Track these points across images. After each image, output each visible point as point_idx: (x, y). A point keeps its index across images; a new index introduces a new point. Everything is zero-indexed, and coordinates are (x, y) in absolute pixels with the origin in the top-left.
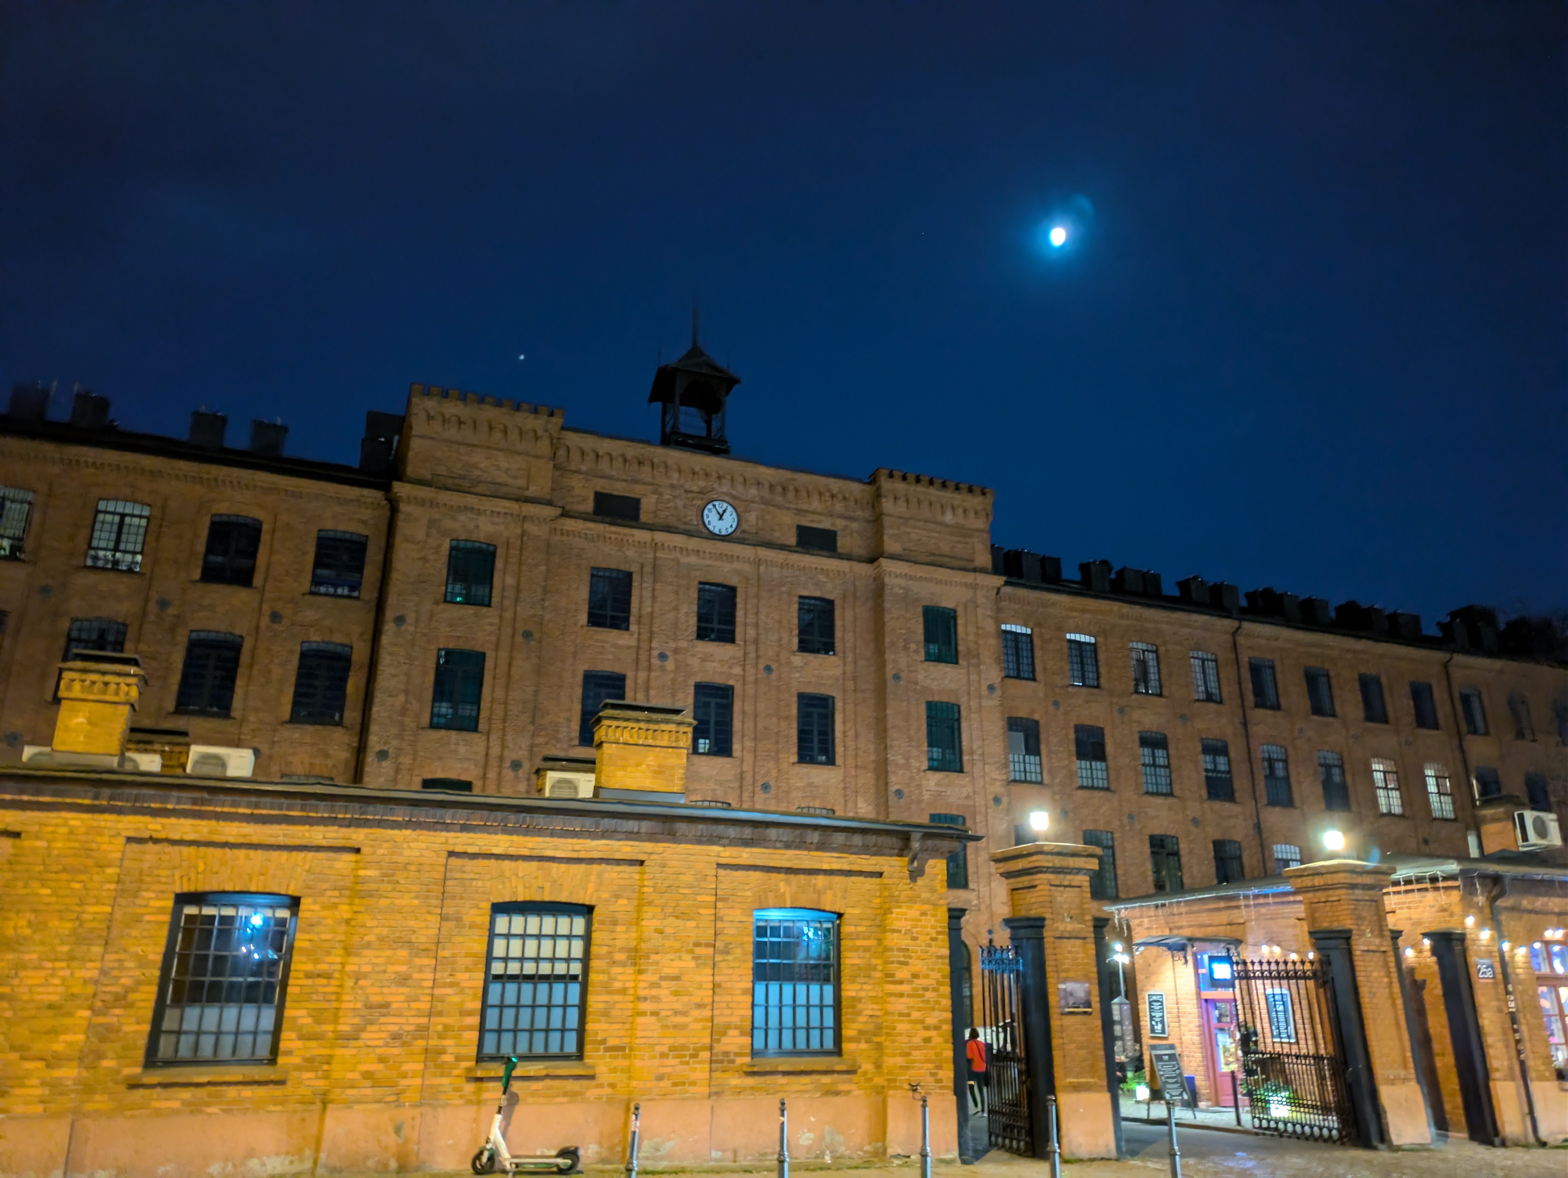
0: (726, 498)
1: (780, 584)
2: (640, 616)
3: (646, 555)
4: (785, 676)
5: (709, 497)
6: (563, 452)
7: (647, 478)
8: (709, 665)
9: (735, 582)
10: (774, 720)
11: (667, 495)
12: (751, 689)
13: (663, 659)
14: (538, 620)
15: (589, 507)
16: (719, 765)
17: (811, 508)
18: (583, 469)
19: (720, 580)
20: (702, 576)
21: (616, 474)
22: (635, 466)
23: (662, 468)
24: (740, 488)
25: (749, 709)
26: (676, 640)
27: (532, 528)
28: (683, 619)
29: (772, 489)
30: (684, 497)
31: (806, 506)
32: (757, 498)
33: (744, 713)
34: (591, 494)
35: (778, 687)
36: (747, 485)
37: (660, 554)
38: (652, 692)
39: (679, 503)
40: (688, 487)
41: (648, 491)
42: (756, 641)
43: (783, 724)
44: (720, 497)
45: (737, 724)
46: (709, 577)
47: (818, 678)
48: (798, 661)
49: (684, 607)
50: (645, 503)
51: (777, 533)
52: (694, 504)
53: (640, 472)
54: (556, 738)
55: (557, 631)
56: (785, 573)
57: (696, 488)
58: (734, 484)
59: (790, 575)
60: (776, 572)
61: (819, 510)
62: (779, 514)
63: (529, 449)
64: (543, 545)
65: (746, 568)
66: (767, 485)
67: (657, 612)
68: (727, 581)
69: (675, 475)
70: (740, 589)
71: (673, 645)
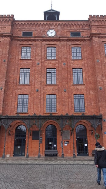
0: (53, 29)
1: (67, 45)
2: (33, 56)
3: (34, 43)
4: (69, 65)
5: (49, 29)
6: (15, 25)
7: (34, 27)
8: (50, 65)
9: (55, 46)
10: (66, 75)
11: (39, 30)
12: (61, 69)
13: (38, 64)
14: (7, 57)
15: (21, 35)
16: (53, 86)
17: (74, 28)
18: (20, 28)
19: (52, 46)
20: (48, 46)
21: (27, 28)
22: (31, 25)
23: (37, 25)
24: (56, 27)
25: (60, 73)
26: (41, 60)
27: (6, 39)
28: (43, 55)
29: (64, 25)
30: (43, 30)
31: (73, 28)
32: (60, 28)
33: (59, 74)
34: (22, 33)
35: (67, 67)
36: (58, 26)
37: (37, 42)
38: (36, 71)
39: (42, 31)
40: (43, 28)
41: (34, 30)
42: (61, 58)
43: (69, 76)
44: (51, 29)
45: (58, 77)
46: (49, 46)
47: (78, 65)
48: (72, 62)
49: (43, 53)
50: (33, 32)
51: (66, 34)
52: (45, 31)
53: (33, 27)
54: (13, 83)
55: (13, 60)
56: (68, 42)
57: (45, 28)
58: (55, 26)
59: (69, 43)
60: (65, 43)
61: (76, 28)
62: (66, 30)
63: (6, 24)
64: (8, 42)
65: (58, 43)
66: (62, 25)
67: (37, 54)
68: (54, 46)
69: (40, 26)
70: (57, 48)
71: (40, 61)
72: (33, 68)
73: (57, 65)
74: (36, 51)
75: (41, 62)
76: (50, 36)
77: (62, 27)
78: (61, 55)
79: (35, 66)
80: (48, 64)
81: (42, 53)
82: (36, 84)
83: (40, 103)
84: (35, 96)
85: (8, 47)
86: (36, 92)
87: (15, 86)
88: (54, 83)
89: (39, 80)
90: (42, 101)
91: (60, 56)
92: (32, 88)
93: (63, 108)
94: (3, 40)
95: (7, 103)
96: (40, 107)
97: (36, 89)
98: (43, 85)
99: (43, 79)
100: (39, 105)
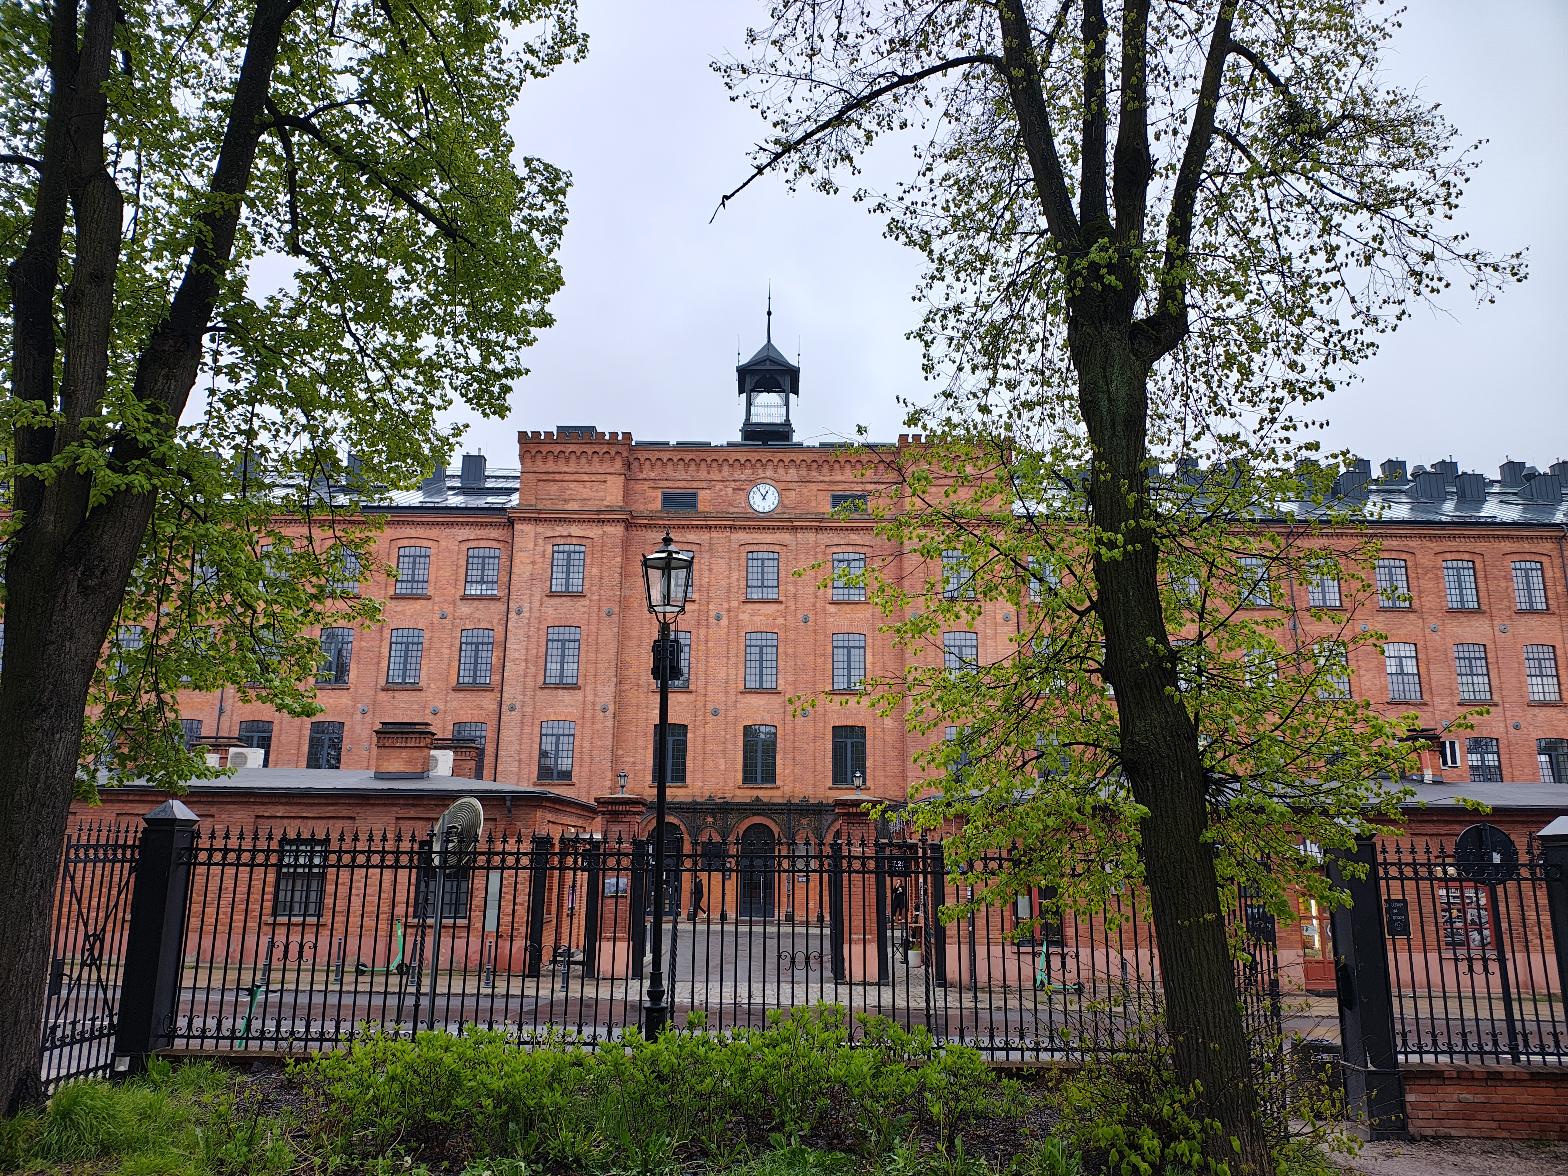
0: (768, 481)
1: (817, 545)
2: (701, 586)
3: (703, 537)
4: (821, 621)
5: (754, 482)
6: (636, 464)
7: (703, 474)
8: (757, 619)
9: (777, 548)
10: (811, 658)
11: (719, 486)
12: (792, 635)
13: (718, 618)
14: (617, 599)
15: (658, 505)
16: (767, 696)
17: (843, 478)
18: (653, 475)
19: (765, 548)
20: (750, 548)
21: (677, 476)
22: (693, 466)
23: (714, 465)
24: (781, 471)
25: (790, 651)
26: (729, 601)
27: (610, 529)
28: (735, 584)
29: (809, 467)
30: (733, 485)
31: (839, 478)
32: (796, 478)
33: (786, 654)
34: (659, 494)
35: (815, 631)
36: (787, 467)
37: (714, 535)
38: (710, 644)
39: (730, 490)
40: (736, 477)
41: (704, 484)
42: (795, 596)
43: (820, 661)
44: (764, 480)
45: (781, 664)
46: (755, 548)
47: (852, 621)
48: (832, 609)
49: (735, 575)
50: (702, 495)
51: (814, 504)
52: (744, 488)
53: (698, 471)
54: (638, 685)
55: (636, 604)
56: (820, 536)
57: (743, 477)
58: (776, 468)
59: (825, 538)
60: (811, 537)
61: (852, 479)
62: (815, 487)
63: (606, 467)
64: (618, 541)
65: (786, 537)
66: (804, 465)
67: (713, 581)
68: (771, 548)
69: (726, 468)
70: (783, 555)
71: (726, 606)
72: (702, 632)
73: (780, 621)
74: (710, 570)
75: (729, 611)
76: (760, 509)
77: (803, 472)
78: (795, 583)
79: (708, 627)
80: (752, 615)
81: (729, 577)
82: (710, 688)
83: (724, 752)
84: (709, 729)
85: (619, 559)
86: (710, 717)
87: (642, 697)
88: (769, 685)
89: (722, 675)
90: (730, 746)
91: (791, 589)
92: (700, 704)
93: (797, 770)
94: (600, 532)
95: (620, 752)
96: (723, 767)
97: (710, 707)
98: (732, 691)
99: (732, 672)
100: (722, 762)
